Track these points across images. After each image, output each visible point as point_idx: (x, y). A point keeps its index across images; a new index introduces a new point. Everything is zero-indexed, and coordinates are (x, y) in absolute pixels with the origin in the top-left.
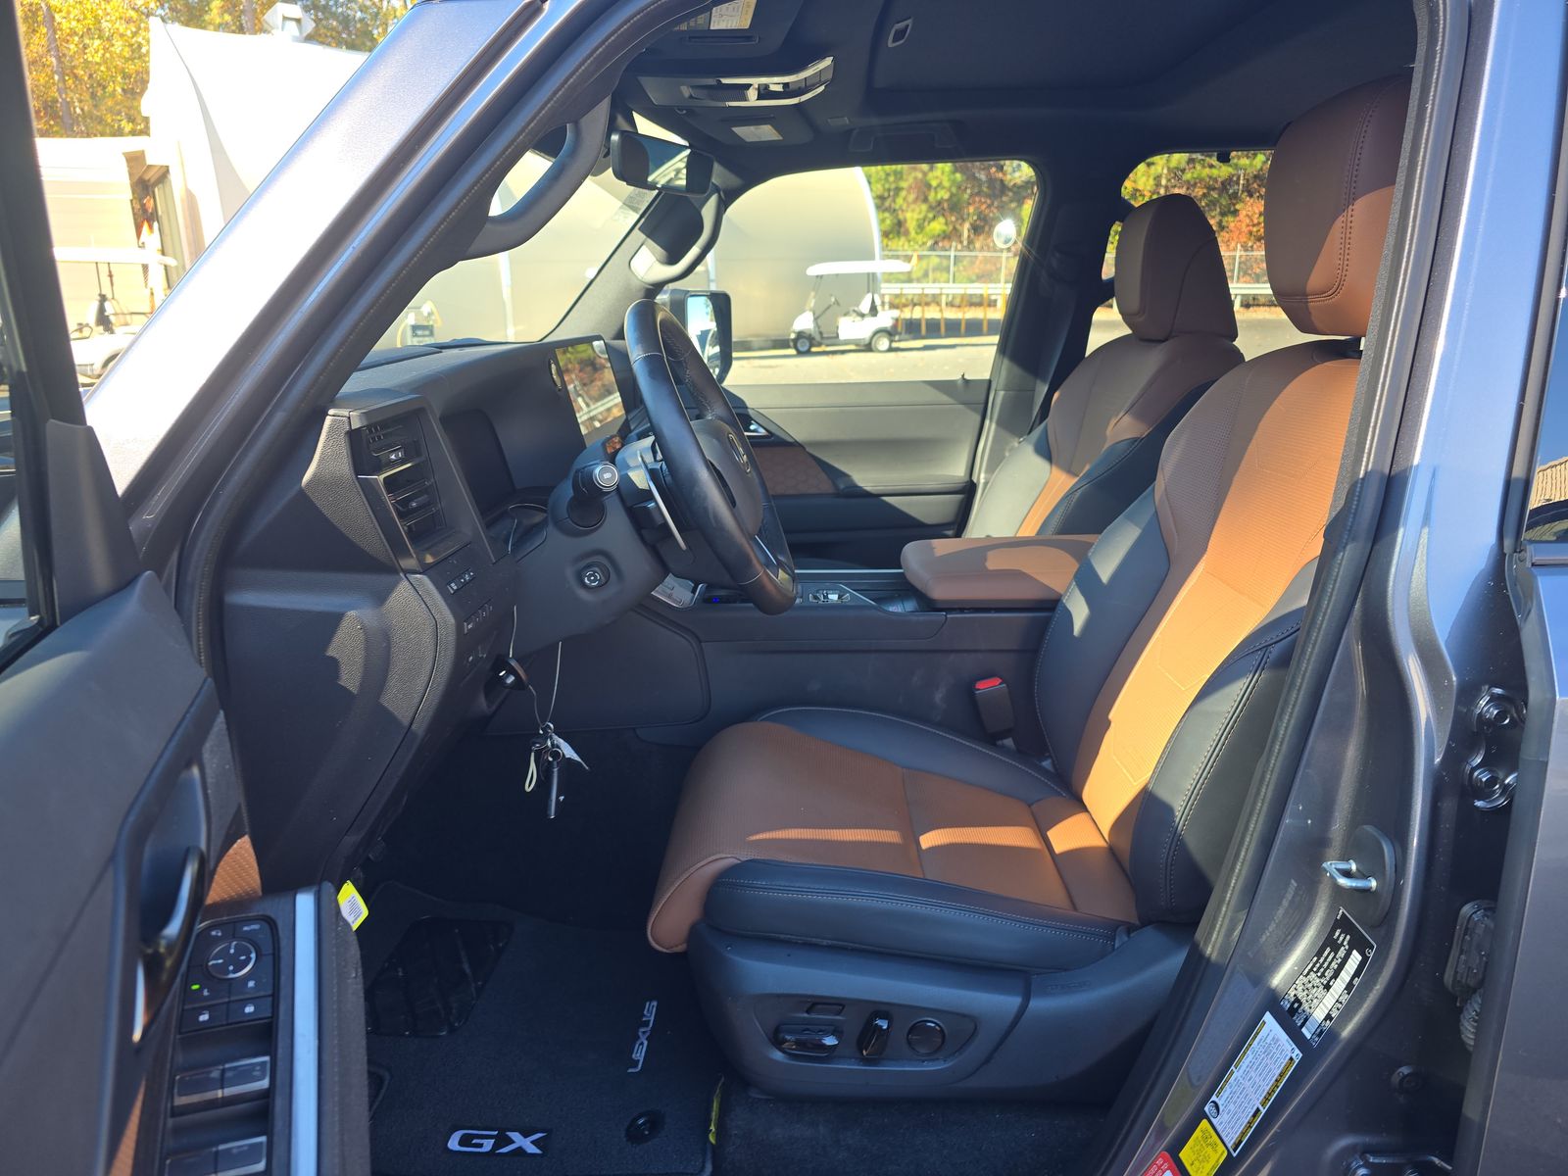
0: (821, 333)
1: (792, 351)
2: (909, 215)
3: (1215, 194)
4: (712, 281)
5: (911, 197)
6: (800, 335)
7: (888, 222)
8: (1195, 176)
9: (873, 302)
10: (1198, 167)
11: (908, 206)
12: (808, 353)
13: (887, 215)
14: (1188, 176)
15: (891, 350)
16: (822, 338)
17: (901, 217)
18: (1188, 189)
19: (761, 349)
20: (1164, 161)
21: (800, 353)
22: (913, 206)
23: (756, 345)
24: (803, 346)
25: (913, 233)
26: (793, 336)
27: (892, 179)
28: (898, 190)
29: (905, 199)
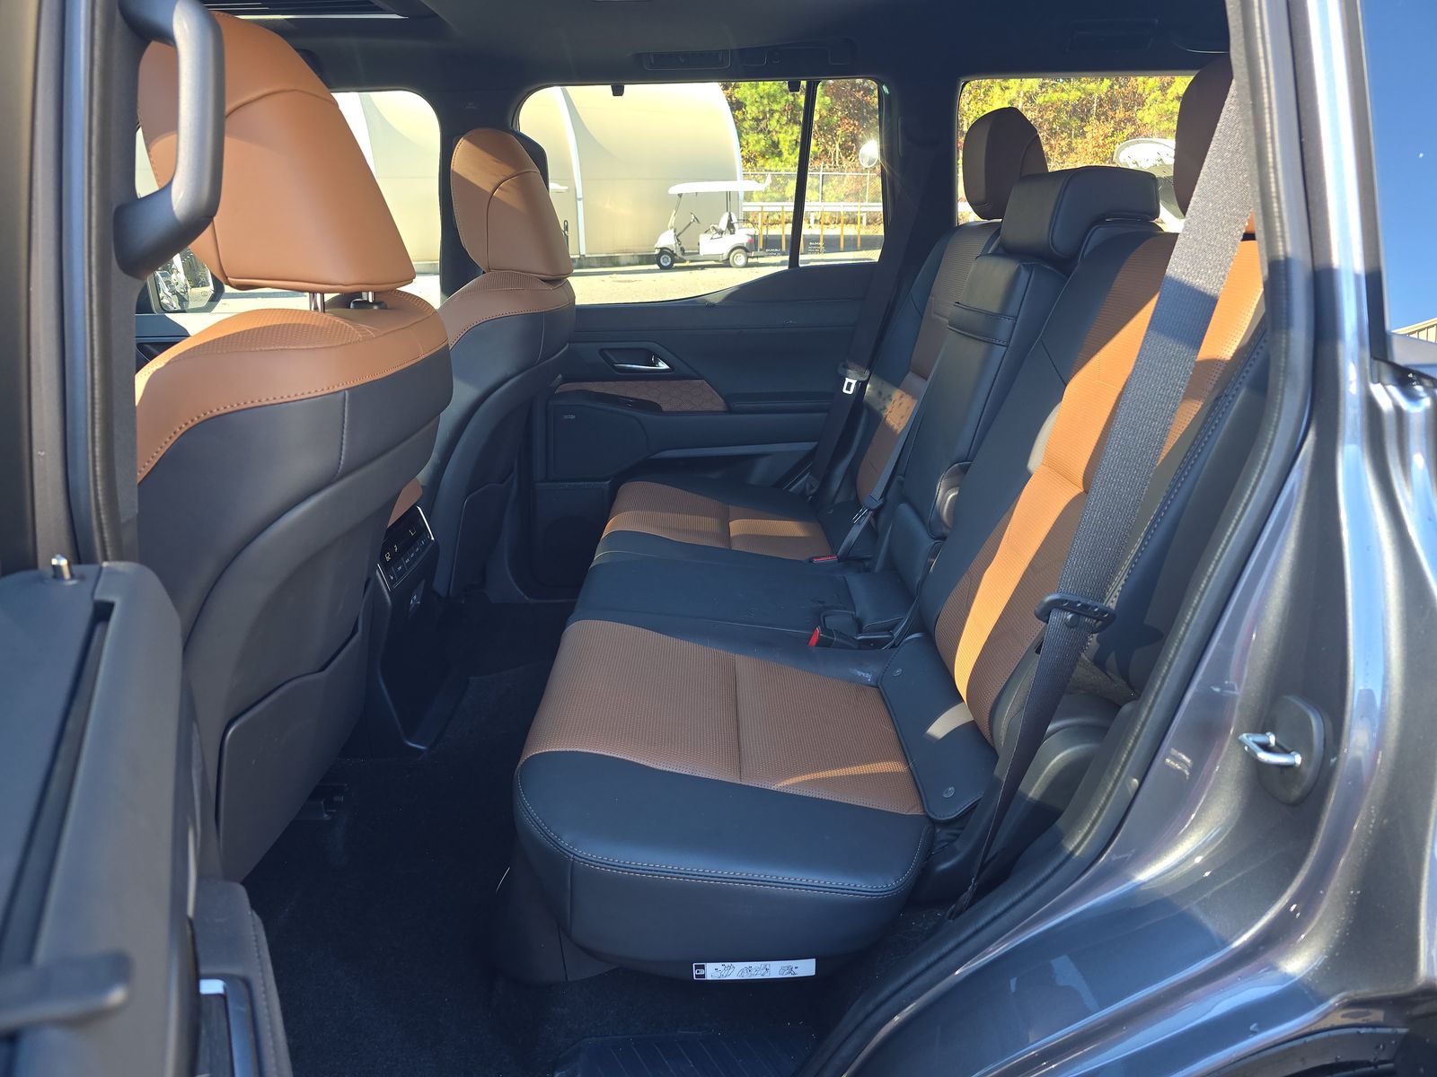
0: (682, 250)
1: (656, 267)
2: (781, 136)
3: (1064, 116)
4: (580, 199)
5: (784, 119)
6: (663, 251)
7: (763, 143)
8: (1046, 100)
9: (730, 220)
10: (1050, 91)
11: (781, 128)
12: (669, 268)
13: (761, 136)
14: (1040, 100)
15: (747, 265)
16: (684, 253)
17: (775, 138)
18: (1040, 112)
19: (629, 264)
20: (1017, 85)
21: (663, 268)
22: (785, 128)
23: (623, 261)
24: (666, 261)
25: (785, 154)
26: (657, 252)
27: (765, 101)
28: (772, 112)
29: (778, 121)
